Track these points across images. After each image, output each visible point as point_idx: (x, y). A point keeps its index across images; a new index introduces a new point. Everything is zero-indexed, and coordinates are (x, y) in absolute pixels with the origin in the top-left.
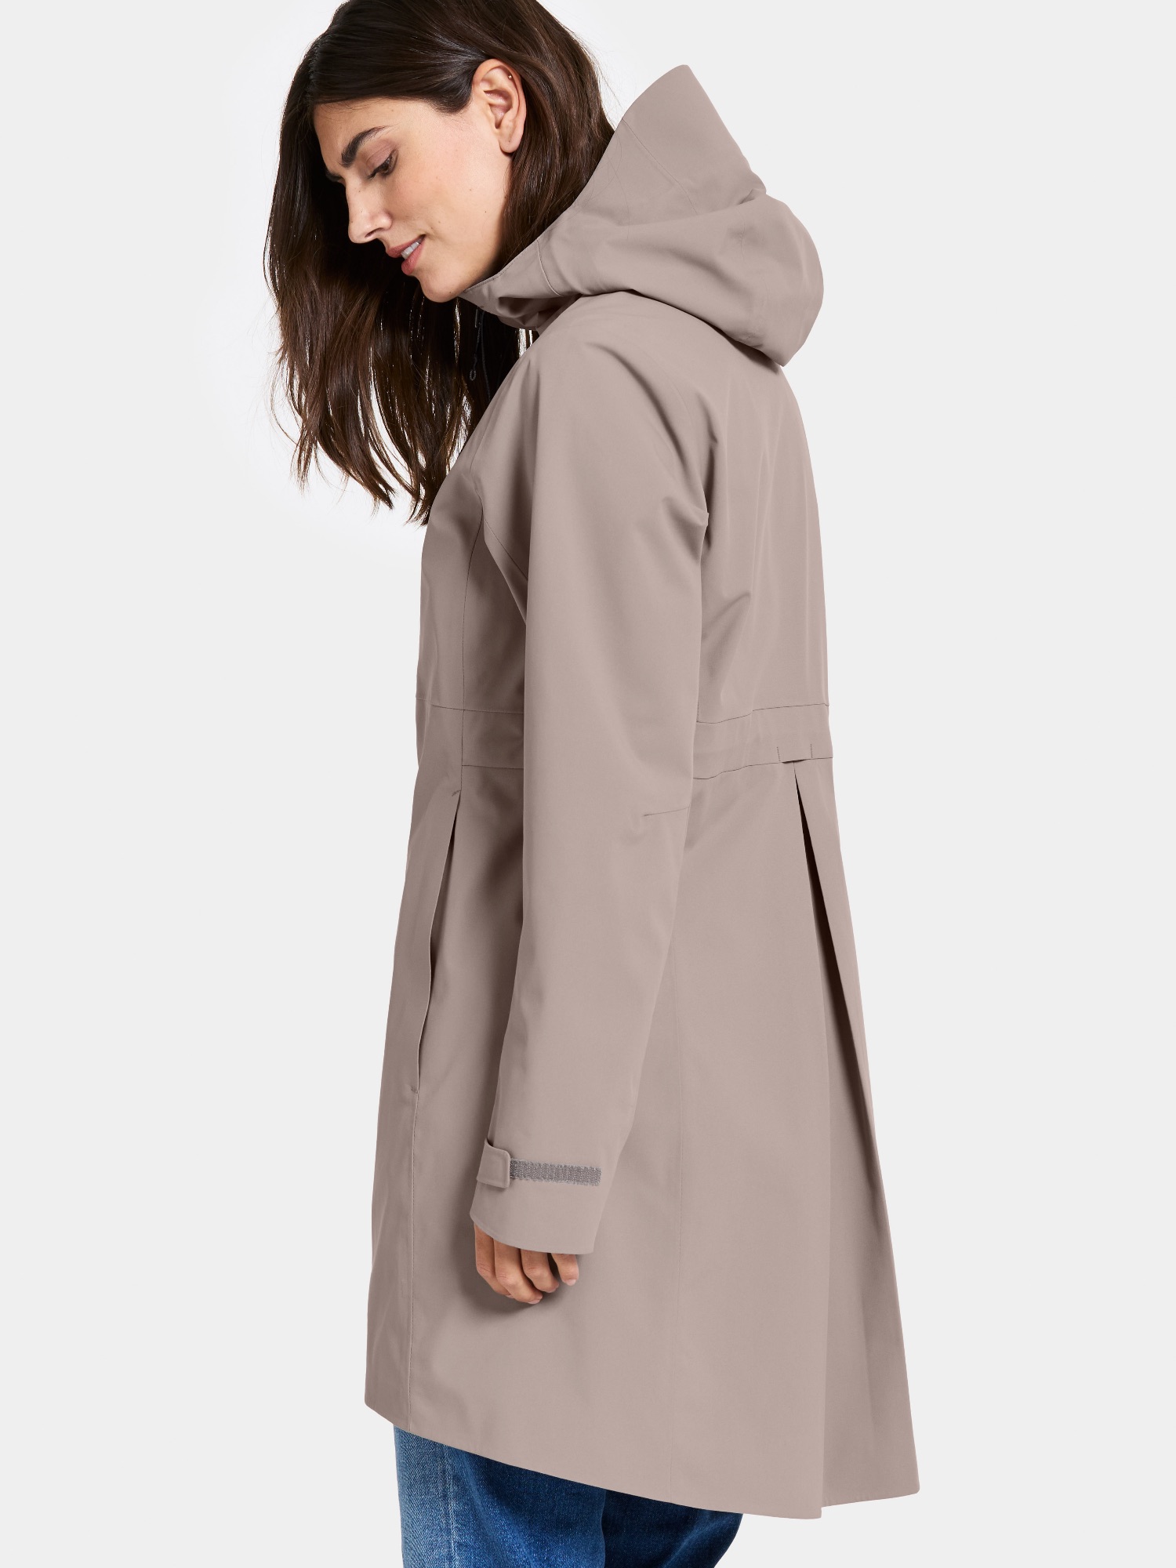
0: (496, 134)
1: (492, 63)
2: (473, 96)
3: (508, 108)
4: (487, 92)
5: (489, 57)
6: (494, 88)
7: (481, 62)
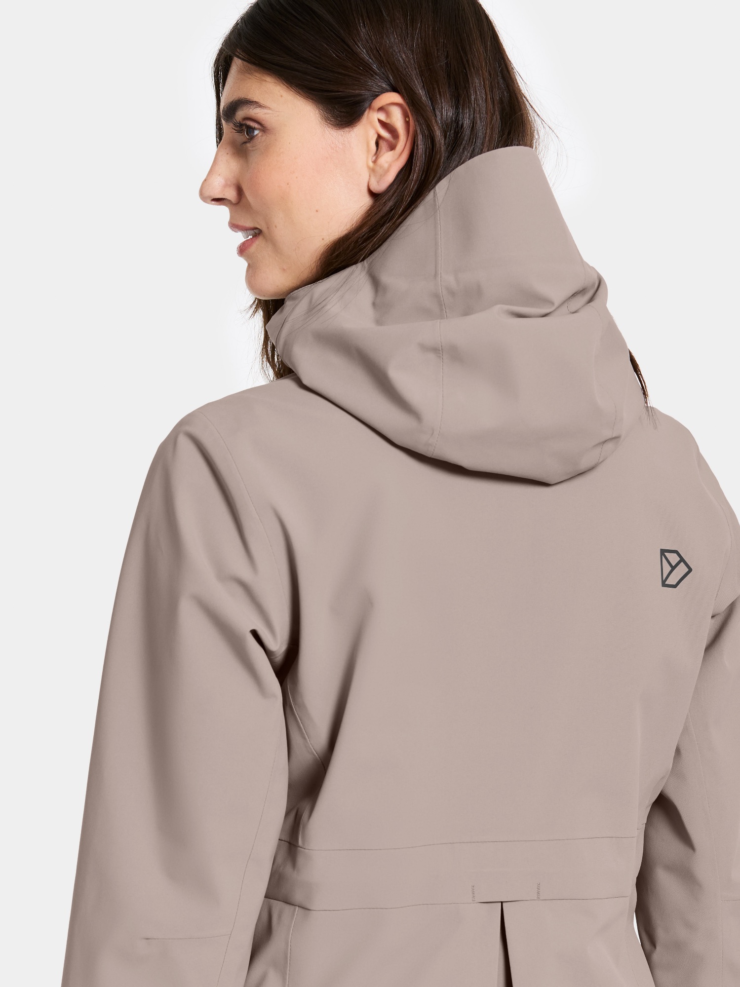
0: (368, 167)
1: (395, 97)
2: (364, 119)
3: (392, 147)
4: (380, 121)
5: (394, 90)
6: (388, 121)
7: (387, 91)
